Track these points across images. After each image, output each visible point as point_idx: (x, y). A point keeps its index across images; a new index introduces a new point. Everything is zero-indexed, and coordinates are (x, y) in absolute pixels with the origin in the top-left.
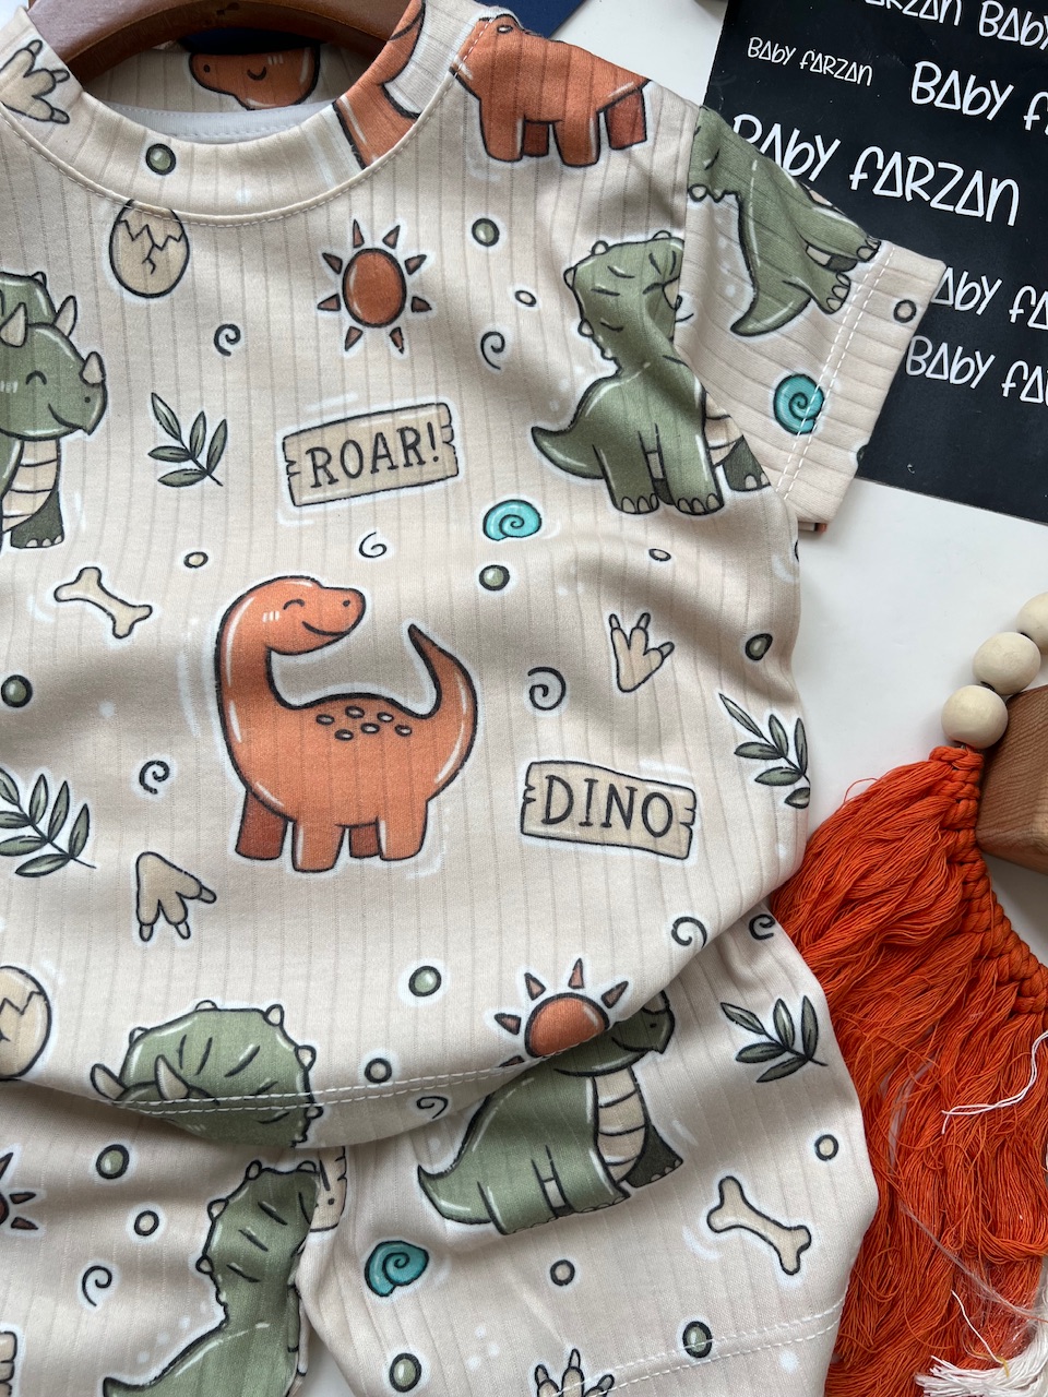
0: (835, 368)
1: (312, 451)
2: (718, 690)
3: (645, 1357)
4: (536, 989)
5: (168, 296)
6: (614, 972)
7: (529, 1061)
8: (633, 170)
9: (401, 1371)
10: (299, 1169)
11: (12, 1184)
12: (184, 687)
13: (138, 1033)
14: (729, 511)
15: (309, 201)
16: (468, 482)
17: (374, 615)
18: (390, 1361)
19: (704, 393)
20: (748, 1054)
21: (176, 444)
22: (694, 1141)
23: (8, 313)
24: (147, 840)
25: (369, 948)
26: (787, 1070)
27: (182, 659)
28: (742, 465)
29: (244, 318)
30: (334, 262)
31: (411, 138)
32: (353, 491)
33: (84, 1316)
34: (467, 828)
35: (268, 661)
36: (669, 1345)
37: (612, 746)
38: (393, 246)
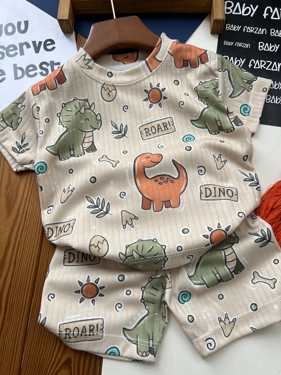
0: (252, 102)
1: (145, 129)
2: (237, 169)
3: (242, 313)
4: (210, 229)
5: (113, 101)
6: (227, 224)
7: (211, 245)
8: (207, 67)
9: (190, 318)
10: (161, 277)
11: (100, 284)
12: (128, 176)
13: (127, 246)
14: (236, 131)
15: (140, 80)
16: (178, 132)
17: (165, 158)
18: (187, 317)
19: (227, 108)
20: (257, 241)
21: (117, 130)
22: (247, 263)
23: (81, 107)
24: (122, 208)
25: (172, 226)
26: (265, 244)
27: (127, 170)
28: (237, 121)
29: (129, 104)
30: (146, 91)
31: (160, 65)
32: (154, 136)
33: (117, 314)
34: (189, 200)
35: (144, 169)
36: (247, 310)
37: (217, 181)
38: (159, 87)
